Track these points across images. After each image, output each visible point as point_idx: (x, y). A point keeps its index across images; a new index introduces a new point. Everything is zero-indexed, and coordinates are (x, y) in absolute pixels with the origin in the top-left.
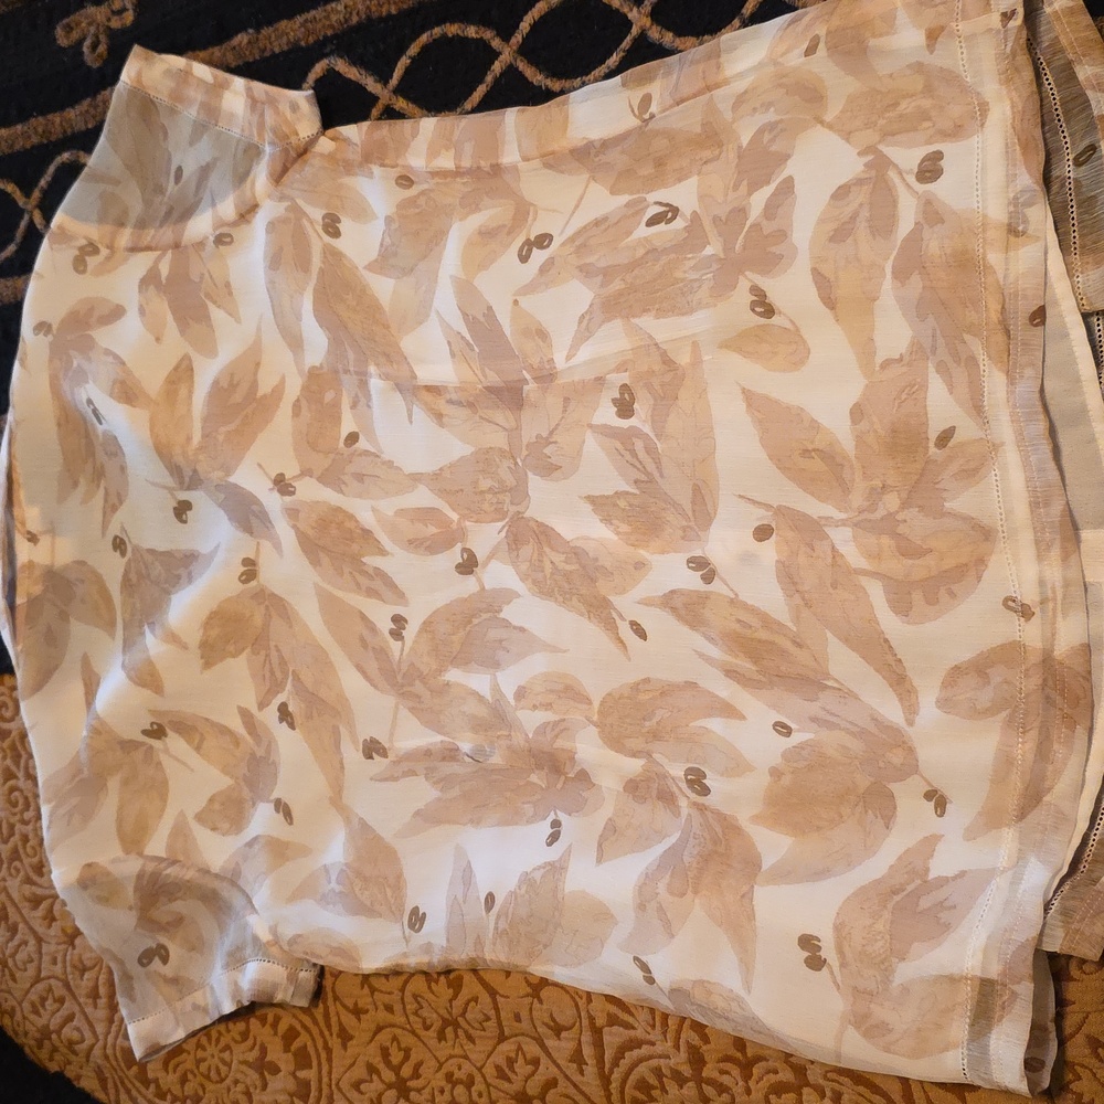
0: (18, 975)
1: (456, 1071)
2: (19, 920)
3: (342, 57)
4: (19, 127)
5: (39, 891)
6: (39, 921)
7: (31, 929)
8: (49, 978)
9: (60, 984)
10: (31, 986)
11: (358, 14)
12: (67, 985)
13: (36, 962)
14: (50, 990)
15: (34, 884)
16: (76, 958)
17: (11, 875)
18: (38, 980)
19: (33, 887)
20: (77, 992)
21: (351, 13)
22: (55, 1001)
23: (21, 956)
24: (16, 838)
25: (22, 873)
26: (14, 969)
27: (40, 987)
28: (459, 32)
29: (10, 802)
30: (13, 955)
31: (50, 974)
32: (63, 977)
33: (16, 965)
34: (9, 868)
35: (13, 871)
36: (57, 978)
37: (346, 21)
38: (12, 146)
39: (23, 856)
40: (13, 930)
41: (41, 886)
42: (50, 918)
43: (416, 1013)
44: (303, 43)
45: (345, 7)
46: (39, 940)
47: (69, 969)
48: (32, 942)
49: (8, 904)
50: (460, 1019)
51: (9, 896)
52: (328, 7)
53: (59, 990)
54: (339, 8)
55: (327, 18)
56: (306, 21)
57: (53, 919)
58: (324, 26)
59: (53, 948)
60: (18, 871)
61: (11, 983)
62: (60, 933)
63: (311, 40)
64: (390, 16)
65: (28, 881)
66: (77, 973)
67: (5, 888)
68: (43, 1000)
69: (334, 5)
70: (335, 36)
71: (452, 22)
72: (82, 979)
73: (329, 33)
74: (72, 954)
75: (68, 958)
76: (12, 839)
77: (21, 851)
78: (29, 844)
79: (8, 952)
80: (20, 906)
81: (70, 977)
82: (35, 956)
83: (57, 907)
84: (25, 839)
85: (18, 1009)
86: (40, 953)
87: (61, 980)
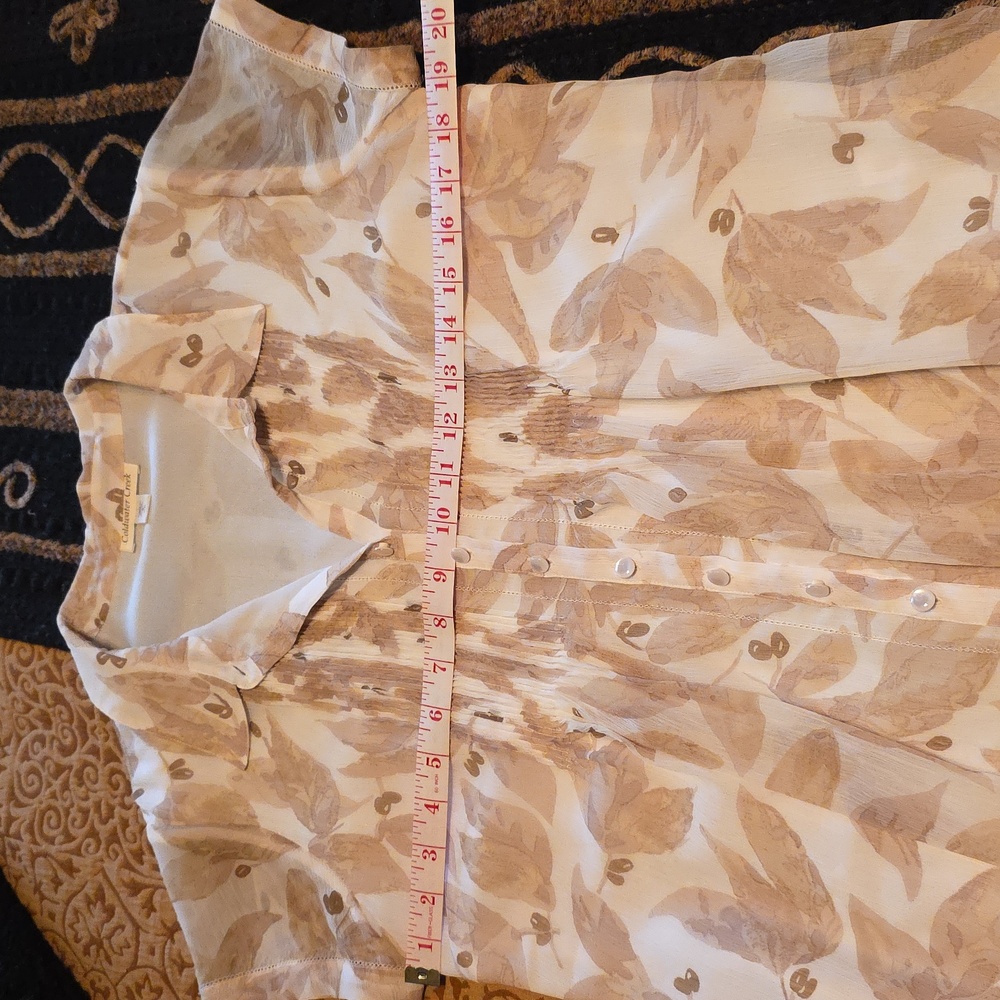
0: (114, 958)
2: (116, 903)
3: (529, 65)
4: (150, 86)
5: (139, 879)
6: (138, 909)
7: (129, 915)
8: (146, 967)
9: (158, 975)
10: (127, 972)
11: (553, 18)
12: (165, 977)
13: (132, 949)
14: (147, 978)
15: (132, 869)
16: (175, 952)
17: (109, 856)
18: (134, 966)
19: (133, 874)
20: (175, 987)
21: (545, 17)
22: (152, 990)
23: (117, 940)
24: (115, 821)
25: (121, 857)
26: (110, 953)
27: (137, 974)
28: (673, 57)
29: (110, 783)
30: (109, 938)
31: (146, 963)
32: (161, 969)
33: (111, 946)
34: (107, 850)
35: (111, 853)
36: (154, 969)
37: (538, 25)
38: (140, 105)
39: (122, 839)
40: (110, 912)
41: (142, 875)
42: (149, 907)
44: (485, 42)
45: (539, 9)
46: (137, 928)
47: (167, 963)
48: (129, 927)
49: (105, 886)
51: (106, 877)
52: (519, 6)
53: (156, 981)
54: (531, 9)
55: (517, 18)
56: (491, 18)
57: (153, 909)
58: (511, 27)
59: (150, 937)
60: (117, 855)
61: (105, 964)
62: (159, 926)
63: (495, 40)
64: (590, 26)
65: (127, 865)
66: (176, 968)
67: (103, 870)
68: (139, 987)
69: (525, 4)
70: (523, 39)
71: (667, 45)
72: (180, 974)
73: (517, 35)
74: (171, 949)
75: (167, 951)
76: (111, 821)
77: (120, 835)
78: (128, 830)
79: (104, 933)
80: (118, 890)
81: (168, 970)
82: (132, 943)
83: (157, 898)
84: (125, 824)
85: (112, 991)
86: (138, 942)
87: (158, 972)
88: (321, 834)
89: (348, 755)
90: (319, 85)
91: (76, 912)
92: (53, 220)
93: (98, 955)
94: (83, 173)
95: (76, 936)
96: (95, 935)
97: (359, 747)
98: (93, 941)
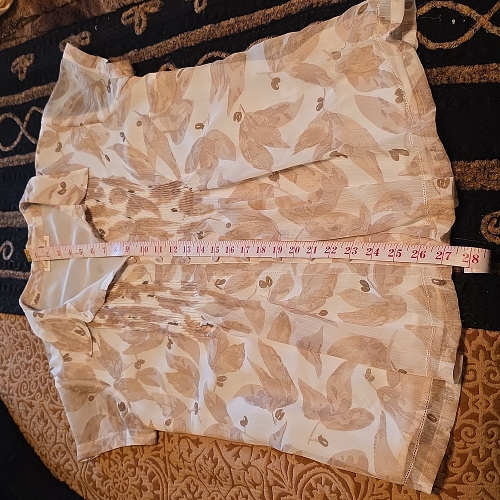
0: (48, 441)
1: (216, 497)
2: (48, 417)
3: (172, 64)
4: (46, 86)
5: (56, 407)
6: (56, 419)
7: (53, 422)
8: (59, 443)
9: (64, 446)
10: (53, 446)
11: (178, 45)
12: (66, 447)
13: (55, 436)
14: (60, 448)
15: (54, 404)
16: (70, 436)
17: (45, 399)
18: (55, 443)
19: (54, 406)
20: (70, 450)
21: (176, 45)
22: (62, 453)
23: (49, 433)
24: (47, 384)
25: (49, 399)
26: (46, 438)
27: (56, 446)
28: (218, 55)
29: (45, 369)
30: (46, 432)
31: (60, 441)
32: (65, 443)
33: (47, 436)
34: (44, 397)
35: (46, 398)
36: (62, 443)
37: (174, 48)
38: (43, 94)
39: (50, 392)
40: (46, 422)
41: (56, 405)
42: (60, 418)
43: (200, 472)
44: (157, 56)
45: (173, 42)
46: (56, 427)
47: (67, 440)
48: (53, 428)
49: (44, 411)
50: (217, 476)
51: (45, 408)
52: (167, 41)
53: (64, 449)
54: (171, 42)
55: (166, 46)
56: (158, 47)
57: (61, 419)
58: (165, 49)
59: (61, 431)
60: (48, 398)
61: (45, 444)
62: (64, 425)
63: (160, 55)
64: (191, 46)
65: (52, 402)
66: (70, 442)
67: (43, 405)
68: (57, 452)
69: (169, 40)
70: (169, 54)
71: (216, 51)
72: (72, 445)
73: (167, 52)
74: (68, 434)
75: (67, 435)
76: (46, 385)
77: (49, 390)
78: (52, 387)
79: (44, 431)
80: (49, 412)
81: (67, 443)
82: (54, 434)
83: (63, 414)
84: (51, 385)
85: (48, 454)
86: (56, 433)
87: (64, 445)
88: (117, 379)
89: (126, 346)
90: (102, 79)
91: (34, 424)
92: (16, 143)
93: (42, 440)
94: (25, 123)
95: (34, 433)
96: (41, 432)
97: (129, 342)
98: (40, 435)
